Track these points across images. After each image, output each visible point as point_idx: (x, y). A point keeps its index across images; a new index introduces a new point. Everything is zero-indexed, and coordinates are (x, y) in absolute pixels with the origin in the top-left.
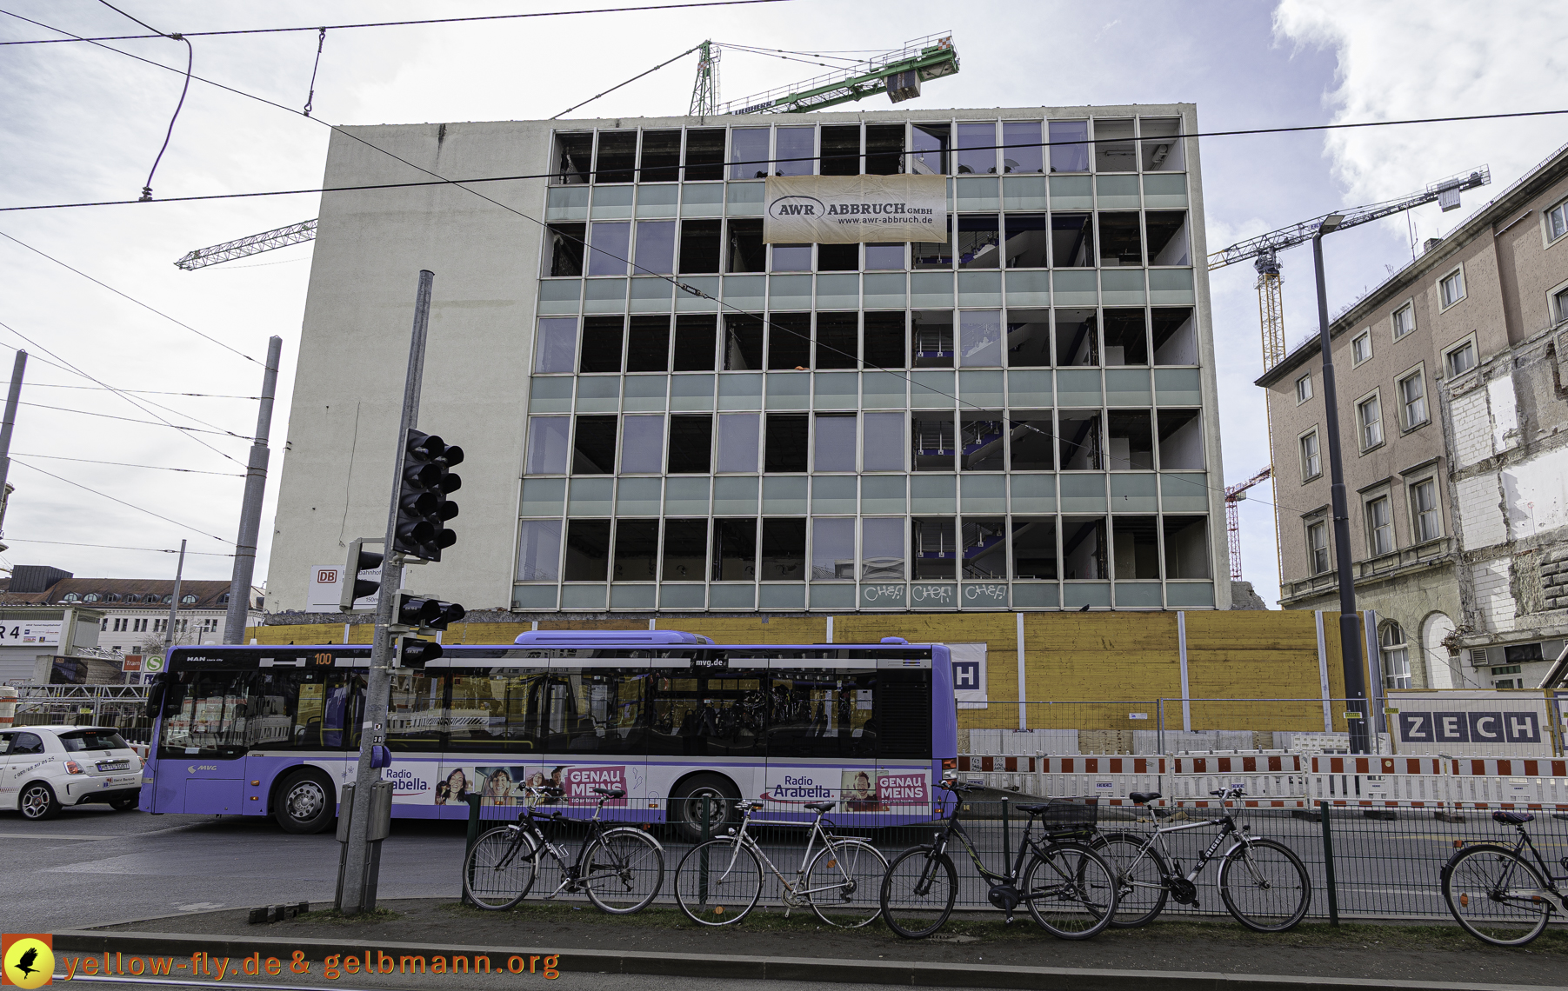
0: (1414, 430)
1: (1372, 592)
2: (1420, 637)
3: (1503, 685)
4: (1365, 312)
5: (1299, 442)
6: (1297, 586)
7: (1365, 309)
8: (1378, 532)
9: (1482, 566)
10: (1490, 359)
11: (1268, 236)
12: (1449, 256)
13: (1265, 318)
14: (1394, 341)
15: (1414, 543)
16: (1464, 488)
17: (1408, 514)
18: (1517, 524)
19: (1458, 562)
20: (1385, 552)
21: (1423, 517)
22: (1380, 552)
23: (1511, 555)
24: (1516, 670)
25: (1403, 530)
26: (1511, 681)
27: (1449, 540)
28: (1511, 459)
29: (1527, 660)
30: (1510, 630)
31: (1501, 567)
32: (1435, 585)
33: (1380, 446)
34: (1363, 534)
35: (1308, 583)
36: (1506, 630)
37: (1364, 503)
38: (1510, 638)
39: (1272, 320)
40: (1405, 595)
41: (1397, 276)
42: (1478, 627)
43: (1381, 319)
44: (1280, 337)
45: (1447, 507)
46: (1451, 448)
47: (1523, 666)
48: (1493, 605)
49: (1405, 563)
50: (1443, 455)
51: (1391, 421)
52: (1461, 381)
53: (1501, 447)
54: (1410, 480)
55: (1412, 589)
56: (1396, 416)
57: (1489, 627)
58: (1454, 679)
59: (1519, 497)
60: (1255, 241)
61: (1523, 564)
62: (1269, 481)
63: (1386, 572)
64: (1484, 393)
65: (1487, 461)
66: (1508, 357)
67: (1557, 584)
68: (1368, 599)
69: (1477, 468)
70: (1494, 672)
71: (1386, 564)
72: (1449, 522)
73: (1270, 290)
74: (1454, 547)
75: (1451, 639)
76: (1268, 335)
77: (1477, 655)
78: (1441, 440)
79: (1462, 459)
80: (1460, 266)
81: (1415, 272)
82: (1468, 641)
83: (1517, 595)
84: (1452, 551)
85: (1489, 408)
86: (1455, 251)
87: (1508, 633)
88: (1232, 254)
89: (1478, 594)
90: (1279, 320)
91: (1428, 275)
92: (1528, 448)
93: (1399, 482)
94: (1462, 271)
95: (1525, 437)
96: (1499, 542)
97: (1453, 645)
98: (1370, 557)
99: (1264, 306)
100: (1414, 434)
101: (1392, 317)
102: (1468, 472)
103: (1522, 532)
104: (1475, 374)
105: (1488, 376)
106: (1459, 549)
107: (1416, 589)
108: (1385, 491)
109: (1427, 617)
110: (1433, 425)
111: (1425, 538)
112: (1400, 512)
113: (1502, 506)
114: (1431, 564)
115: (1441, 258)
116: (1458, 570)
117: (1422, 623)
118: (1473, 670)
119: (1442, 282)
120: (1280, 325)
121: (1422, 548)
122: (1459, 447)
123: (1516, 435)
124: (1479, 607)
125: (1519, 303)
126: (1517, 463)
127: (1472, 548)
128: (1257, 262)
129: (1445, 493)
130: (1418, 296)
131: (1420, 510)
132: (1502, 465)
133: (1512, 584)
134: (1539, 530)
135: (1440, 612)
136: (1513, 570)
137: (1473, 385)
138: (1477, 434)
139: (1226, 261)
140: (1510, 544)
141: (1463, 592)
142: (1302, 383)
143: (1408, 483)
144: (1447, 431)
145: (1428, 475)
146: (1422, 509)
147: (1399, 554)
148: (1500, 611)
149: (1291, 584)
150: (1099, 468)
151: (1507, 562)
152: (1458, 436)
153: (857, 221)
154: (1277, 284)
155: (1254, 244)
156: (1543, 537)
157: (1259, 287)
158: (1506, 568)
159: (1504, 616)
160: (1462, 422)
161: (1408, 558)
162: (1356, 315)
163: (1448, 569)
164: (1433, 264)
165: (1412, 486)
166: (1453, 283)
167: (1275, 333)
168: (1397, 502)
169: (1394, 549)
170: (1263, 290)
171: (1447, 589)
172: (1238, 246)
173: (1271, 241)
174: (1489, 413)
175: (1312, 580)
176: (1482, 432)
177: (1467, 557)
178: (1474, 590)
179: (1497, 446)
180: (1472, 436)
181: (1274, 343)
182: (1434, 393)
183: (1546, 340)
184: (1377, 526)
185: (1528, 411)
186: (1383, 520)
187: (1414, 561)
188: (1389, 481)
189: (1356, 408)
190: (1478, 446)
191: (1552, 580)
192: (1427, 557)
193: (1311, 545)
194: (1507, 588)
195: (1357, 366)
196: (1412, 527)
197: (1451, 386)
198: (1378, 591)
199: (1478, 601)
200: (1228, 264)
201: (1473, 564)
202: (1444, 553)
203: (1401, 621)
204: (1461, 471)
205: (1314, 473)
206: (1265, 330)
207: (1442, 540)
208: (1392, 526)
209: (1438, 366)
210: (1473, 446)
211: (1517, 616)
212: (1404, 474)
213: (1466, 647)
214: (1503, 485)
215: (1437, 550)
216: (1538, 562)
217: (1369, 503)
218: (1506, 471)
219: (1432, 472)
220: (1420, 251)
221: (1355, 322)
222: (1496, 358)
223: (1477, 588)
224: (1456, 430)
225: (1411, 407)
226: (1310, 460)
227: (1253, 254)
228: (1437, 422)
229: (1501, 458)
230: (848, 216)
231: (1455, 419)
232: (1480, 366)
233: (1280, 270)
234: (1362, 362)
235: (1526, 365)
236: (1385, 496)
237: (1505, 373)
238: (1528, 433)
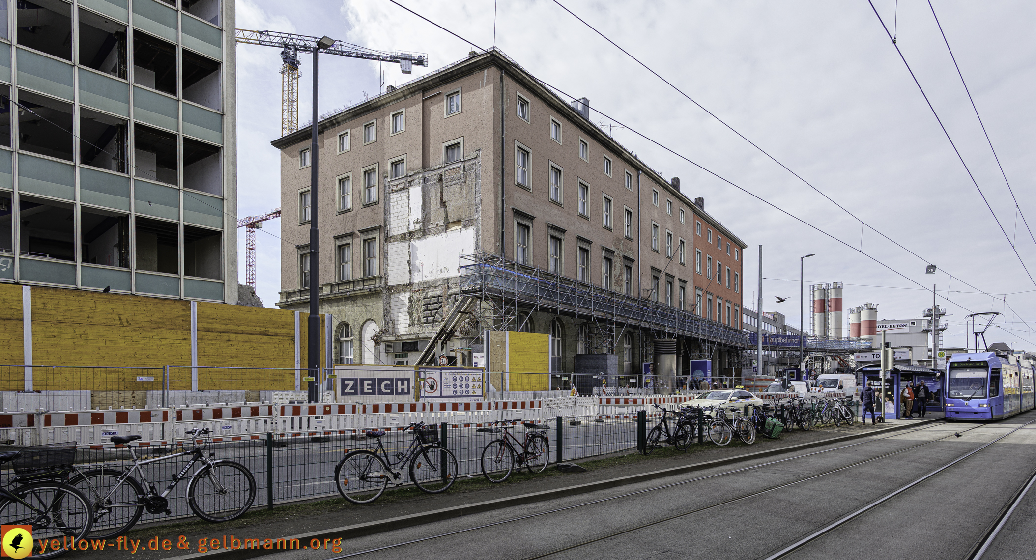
0: (368, 205)
1: (336, 304)
2: (360, 334)
3: (400, 364)
4: (348, 118)
5: (299, 195)
6: (290, 294)
7: (349, 116)
8: (343, 266)
9: (396, 295)
10: (412, 173)
11: (293, 36)
12: (398, 101)
13: (285, 98)
14: (364, 144)
15: (362, 276)
16: (392, 247)
17: (361, 258)
18: (415, 274)
19: (384, 291)
20: (346, 280)
21: (369, 261)
22: (343, 279)
23: (410, 291)
24: (406, 356)
25: (357, 267)
26: (403, 362)
27: (381, 277)
28: (416, 236)
29: (411, 351)
30: (406, 333)
31: (405, 297)
32: (371, 304)
33: (348, 211)
34: (334, 266)
35: (297, 293)
36: (403, 333)
37: (337, 246)
38: (405, 337)
39: (290, 102)
40: (355, 308)
41: (369, 102)
42: (391, 331)
43: (357, 127)
44: (295, 116)
45: (382, 257)
46: (387, 222)
47: (409, 354)
48: (399, 318)
49: (357, 288)
50: (383, 225)
51: (357, 196)
52: (397, 182)
53: (412, 227)
54: (364, 237)
55: (359, 305)
56: (360, 194)
57: (396, 330)
58: (375, 360)
59: (416, 259)
60: (283, 35)
61: (416, 296)
62: (279, 219)
63: (345, 292)
64: (407, 193)
65: (405, 234)
66: (421, 176)
67: (429, 310)
68: (333, 308)
69: (399, 237)
70: (396, 356)
71: (345, 287)
72: (382, 267)
73: (291, 78)
74: (383, 282)
75: (376, 336)
76: (287, 111)
77: (388, 346)
78: (383, 216)
79: (392, 230)
80: (403, 110)
81: (379, 104)
82: (384, 338)
83: (410, 314)
84: (382, 285)
85: (409, 203)
86: (402, 99)
87: (404, 335)
88: (264, 38)
89: (393, 312)
90: (295, 104)
91: (386, 109)
92: (425, 230)
93: (358, 237)
94: (404, 113)
95: (424, 225)
96: (405, 283)
97: (377, 340)
98: (337, 281)
99: (286, 89)
100: (369, 209)
101: (364, 127)
102: (394, 238)
103: (417, 279)
104: (404, 180)
105: (410, 183)
106: (386, 284)
107: (361, 305)
108: (349, 241)
109: (365, 322)
110: (380, 205)
111: (369, 275)
112: (357, 256)
113: (409, 262)
114: (370, 291)
115: (394, 100)
116: (384, 296)
117: (362, 326)
118: (385, 354)
119: (393, 116)
120: (296, 107)
121: (367, 280)
122: (391, 223)
123: (420, 222)
124: (392, 319)
125: (430, 144)
126: (418, 239)
127: (392, 285)
128: (282, 53)
129: (382, 249)
130: (380, 120)
131: (368, 257)
132: (411, 238)
133: (409, 307)
134: (425, 279)
135: (372, 320)
136: (410, 300)
137: (402, 186)
138: (401, 217)
139: (259, 41)
140: (410, 285)
141: (385, 309)
142: (304, 153)
143: (363, 238)
144: (386, 211)
145: (374, 236)
146: (369, 256)
147: (353, 282)
148: (402, 322)
149: (286, 292)
150: (123, 172)
151: (408, 295)
152: (392, 215)
154: (296, 76)
155: (282, 37)
156: (426, 283)
157: (283, 73)
158: (407, 298)
159: (403, 326)
160: (395, 207)
161: (358, 285)
162: (343, 118)
163: (379, 295)
164: (390, 102)
165: (365, 241)
166: (399, 119)
167: (292, 112)
168: (355, 250)
169: (351, 278)
170: (286, 76)
171: (377, 306)
172: (270, 33)
173: (295, 41)
174: (409, 206)
175: (300, 292)
176: (404, 217)
177: (389, 289)
178: (390, 309)
179: (410, 227)
180: (399, 218)
181: (290, 119)
182: (382, 186)
183: (441, 171)
184: (343, 262)
185: (427, 208)
186: (346, 259)
187: (361, 287)
188: (352, 235)
189: (337, 182)
190: (401, 224)
191: (427, 308)
192: (369, 286)
193: (301, 268)
194: (406, 310)
195: (340, 153)
196: (362, 266)
197: (391, 183)
198: (340, 303)
199: (392, 315)
200: (260, 44)
201: (392, 294)
202: (378, 285)
203: (351, 323)
204: (391, 237)
205: (307, 219)
206: (285, 107)
207: (377, 277)
208: (351, 264)
209: (386, 169)
210: (399, 223)
211: (410, 326)
212: (362, 232)
213: (383, 342)
214: (411, 250)
215: (374, 283)
216: (422, 297)
217: (339, 247)
218: (413, 242)
219: (376, 234)
220: (384, 90)
221: (341, 123)
222: (415, 174)
223: (392, 308)
224: (391, 212)
225: (369, 190)
226: (305, 210)
227: (280, 45)
228: (382, 204)
229: (411, 233)
231: (391, 204)
232: (407, 176)
233: (299, 66)
234: (343, 152)
235: (428, 181)
236: (349, 244)
237: (418, 184)
238: (426, 223)
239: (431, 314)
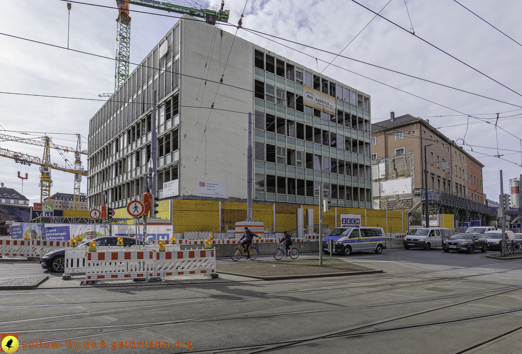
10: (380, 159)
18: (382, 193)
23: (380, 199)
53: (381, 177)
59: (383, 188)
61: (383, 201)
64: (377, 165)
65: (377, 179)
66: (384, 160)
69: (374, 181)
80: (375, 137)
86: (375, 134)
92: (386, 178)
94: (376, 139)
95: (386, 176)
96: (377, 196)
103: (383, 195)
105: (379, 162)
113: (379, 189)
123: (384, 176)
125: (388, 149)
126: (383, 181)
134: (386, 195)
136: (380, 202)
137: (375, 163)
140: (380, 197)
153: (321, 104)
156: (387, 196)
158: (378, 201)
174: (378, 170)
176: (376, 173)
179: (380, 177)
183: (394, 158)
185: (387, 171)
190: (375, 176)
191: (388, 205)
214: (380, 185)
216: (386, 201)
218: (381, 182)
222: (382, 159)
229: (380, 180)
230: (319, 102)
232: (377, 160)
235: (388, 162)
237: (383, 162)
238: (387, 176)
239: (390, 207)
